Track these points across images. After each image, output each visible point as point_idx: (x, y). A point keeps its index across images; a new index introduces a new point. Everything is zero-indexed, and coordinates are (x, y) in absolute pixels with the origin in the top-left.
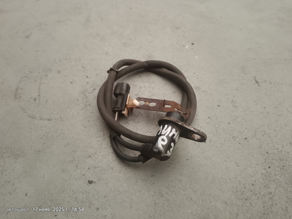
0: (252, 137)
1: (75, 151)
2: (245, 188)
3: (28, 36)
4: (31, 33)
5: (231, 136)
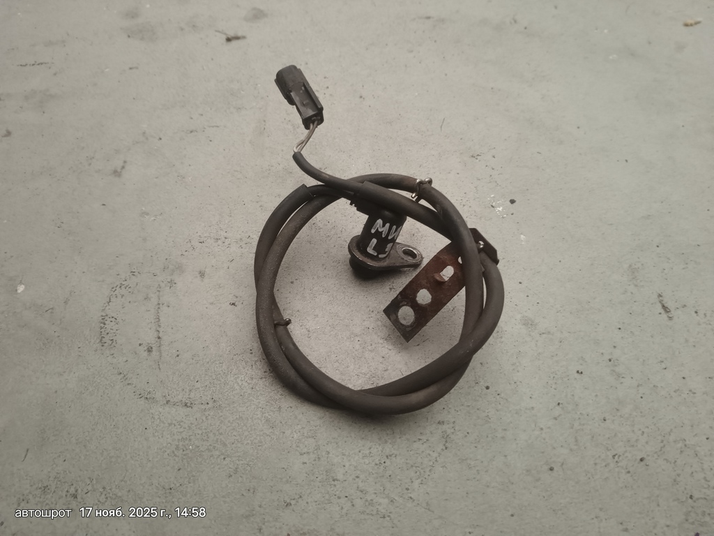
0: (656, 456)
1: (252, 491)
3: (119, 170)
4: (125, 162)
5: (610, 454)
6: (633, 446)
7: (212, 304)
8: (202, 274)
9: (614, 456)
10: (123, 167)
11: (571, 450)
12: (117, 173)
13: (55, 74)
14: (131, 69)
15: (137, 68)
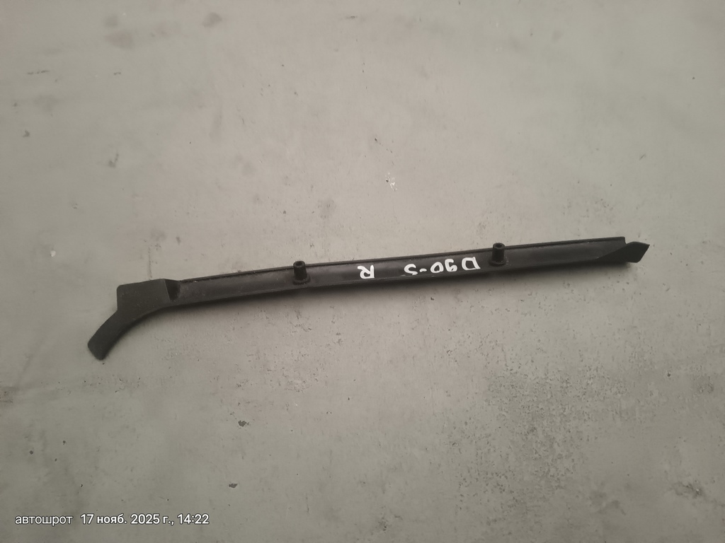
2: (455, 428)
3: (113, 161)
4: (117, 155)
5: (445, 350)
6: (461, 345)
7: (186, 260)
8: (178, 239)
9: (448, 352)
10: (116, 159)
11: (421, 348)
12: (111, 164)
13: (56, 81)
14: (115, 74)
15: (120, 73)
